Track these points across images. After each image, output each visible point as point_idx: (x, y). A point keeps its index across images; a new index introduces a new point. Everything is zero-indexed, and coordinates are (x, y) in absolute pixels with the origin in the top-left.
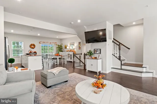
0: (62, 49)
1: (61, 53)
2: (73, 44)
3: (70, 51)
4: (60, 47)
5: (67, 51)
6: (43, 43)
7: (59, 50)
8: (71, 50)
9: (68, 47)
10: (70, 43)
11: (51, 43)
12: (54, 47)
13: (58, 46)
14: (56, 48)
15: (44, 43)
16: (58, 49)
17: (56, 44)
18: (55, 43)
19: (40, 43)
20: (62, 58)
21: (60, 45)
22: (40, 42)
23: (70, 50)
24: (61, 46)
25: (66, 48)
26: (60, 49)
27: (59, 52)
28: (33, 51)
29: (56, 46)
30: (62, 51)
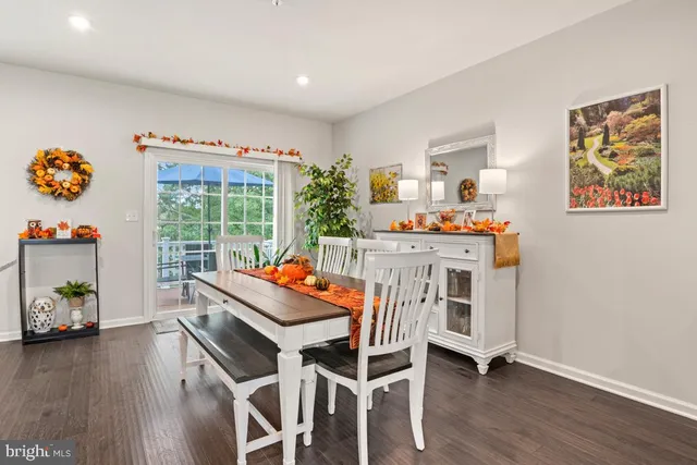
0: (346, 203)
1: (333, 255)
2: (482, 150)
3: (436, 230)
4: (325, 181)
5: (405, 228)
6: (169, 144)
7: (314, 220)
8: (444, 219)
9: (406, 188)
10: (432, 145)
11: (251, 154)
12: (275, 189)
13: (309, 180)
14: (297, 195)
15: (178, 145)
16: (308, 206)
17: (295, 159)
18: (285, 158)
19: (142, 148)
20: (365, 352)
21: (325, 167)
22: (137, 139)
23: (430, 221)
24: (339, 182)
25: (382, 193)
26: (327, 209)
27: (323, 240)
28: (63, 226)
29: (295, 185)
30: (346, 231)
